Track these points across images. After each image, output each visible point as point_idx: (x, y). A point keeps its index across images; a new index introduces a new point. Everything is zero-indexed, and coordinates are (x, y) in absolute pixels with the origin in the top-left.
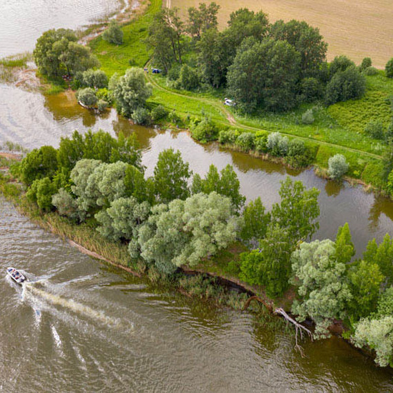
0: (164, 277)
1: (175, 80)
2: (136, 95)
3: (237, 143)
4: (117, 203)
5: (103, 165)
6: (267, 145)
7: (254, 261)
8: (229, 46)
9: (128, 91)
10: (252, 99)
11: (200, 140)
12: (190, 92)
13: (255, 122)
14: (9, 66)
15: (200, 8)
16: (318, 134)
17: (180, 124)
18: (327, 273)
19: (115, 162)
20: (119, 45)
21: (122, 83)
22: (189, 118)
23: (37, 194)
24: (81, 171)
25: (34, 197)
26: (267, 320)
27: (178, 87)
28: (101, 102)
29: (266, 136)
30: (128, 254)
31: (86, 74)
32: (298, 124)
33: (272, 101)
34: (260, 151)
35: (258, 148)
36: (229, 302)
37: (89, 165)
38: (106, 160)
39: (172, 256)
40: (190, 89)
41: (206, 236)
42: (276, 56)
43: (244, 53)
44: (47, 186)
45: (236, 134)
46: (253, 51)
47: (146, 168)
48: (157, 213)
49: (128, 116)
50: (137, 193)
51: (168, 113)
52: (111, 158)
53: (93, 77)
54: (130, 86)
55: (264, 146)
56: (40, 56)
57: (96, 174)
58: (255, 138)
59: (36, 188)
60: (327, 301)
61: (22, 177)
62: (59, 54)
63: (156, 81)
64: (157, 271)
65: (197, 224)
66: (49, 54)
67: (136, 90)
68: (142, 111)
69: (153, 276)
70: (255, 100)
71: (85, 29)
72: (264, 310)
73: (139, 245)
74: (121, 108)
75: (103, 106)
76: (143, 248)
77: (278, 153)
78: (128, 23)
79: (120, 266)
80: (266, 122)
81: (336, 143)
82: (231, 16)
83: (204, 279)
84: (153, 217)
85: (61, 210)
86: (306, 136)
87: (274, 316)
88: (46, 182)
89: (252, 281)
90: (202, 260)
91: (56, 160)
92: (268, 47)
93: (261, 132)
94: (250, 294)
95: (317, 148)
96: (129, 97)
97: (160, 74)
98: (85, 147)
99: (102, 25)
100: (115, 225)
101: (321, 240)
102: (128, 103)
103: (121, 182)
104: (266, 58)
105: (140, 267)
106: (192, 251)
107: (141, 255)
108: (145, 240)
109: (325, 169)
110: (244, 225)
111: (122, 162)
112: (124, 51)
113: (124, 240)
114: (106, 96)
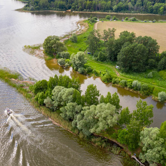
0: (85, 137)
1: (96, 57)
2: (80, 62)
3: (120, 84)
4: (69, 104)
5: (65, 89)
6: (132, 86)
7: (124, 134)
8: (119, 45)
9: (77, 60)
10: (127, 66)
11: (105, 81)
12: (102, 62)
13: (128, 76)
14: (33, 48)
15: (108, 30)
16: (154, 82)
17: (97, 75)
18: (156, 142)
19: (70, 88)
20: (76, 43)
21: (75, 57)
22: (101, 72)
23: (39, 98)
24: (56, 90)
25: (37, 99)
26: (128, 160)
27: (97, 60)
28: (67, 64)
29: (132, 82)
30: (72, 126)
31: (62, 53)
32: (146, 77)
33: (135, 68)
34: (129, 88)
35: (128, 86)
36: (112, 151)
37: (60, 88)
38: (66, 87)
39: (90, 128)
40: (102, 61)
41: (104, 121)
42: (138, 50)
43: (125, 48)
44: (43, 95)
45: (120, 80)
46: (129, 47)
47: (82, 91)
48: (85, 110)
49: (77, 70)
50: (78, 101)
51: (93, 70)
52: (69, 86)
53: (65, 54)
54: (78, 58)
55: (131, 86)
56: (45, 45)
57: (62, 92)
58: (127, 82)
59: (38, 96)
60: (155, 155)
61: (33, 91)
62: (52, 45)
63: (89, 57)
64: (83, 134)
65: (101, 116)
66: (49, 45)
67: (80, 60)
68: (82, 68)
69: (81, 136)
70: (128, 67)
71: (63, 36)
72: (127, 156)
73: (76, 122)
74: (74, 67)
75: (67, 66)
76: (78, 124)
77: (137, 89)
78: (80, 35)
79: (68, 130)
80: (132, 76)
81: (162, 87)
82: (121, 34)
83: (102, 139)
84: (83, 111)
85: (47, 105)
86: (149, 83)
87: (131, 159)
88: (42, 94)
89: (122, 142)
90: (102, 131)
91: (47, 85)
92: (135, 46)
93: (130, 80)
94: (121, 148)
95: (153, 88)
96: (78, 63)
97: (91, 55)
98: (59, 81)
99: (70, 35)
100: (67, 113)
101: (153, 127)
102: (77, 65)
103: (71, 96)
104: (134, 50)
105: (76, 132)
106: (98, 127)
107: (77, 126)
108: (79, 120)
109: (156, 97)
110: (120, 118)
111: (73, 88)
112: (77, 45)
113: (71, 120)
114: (69, 62)
